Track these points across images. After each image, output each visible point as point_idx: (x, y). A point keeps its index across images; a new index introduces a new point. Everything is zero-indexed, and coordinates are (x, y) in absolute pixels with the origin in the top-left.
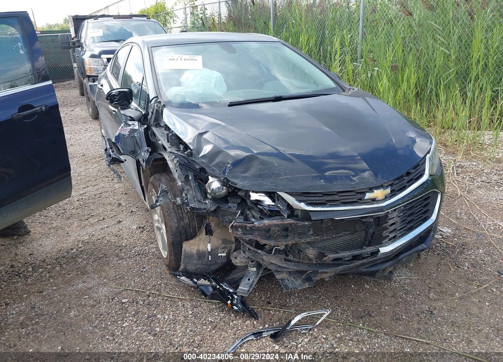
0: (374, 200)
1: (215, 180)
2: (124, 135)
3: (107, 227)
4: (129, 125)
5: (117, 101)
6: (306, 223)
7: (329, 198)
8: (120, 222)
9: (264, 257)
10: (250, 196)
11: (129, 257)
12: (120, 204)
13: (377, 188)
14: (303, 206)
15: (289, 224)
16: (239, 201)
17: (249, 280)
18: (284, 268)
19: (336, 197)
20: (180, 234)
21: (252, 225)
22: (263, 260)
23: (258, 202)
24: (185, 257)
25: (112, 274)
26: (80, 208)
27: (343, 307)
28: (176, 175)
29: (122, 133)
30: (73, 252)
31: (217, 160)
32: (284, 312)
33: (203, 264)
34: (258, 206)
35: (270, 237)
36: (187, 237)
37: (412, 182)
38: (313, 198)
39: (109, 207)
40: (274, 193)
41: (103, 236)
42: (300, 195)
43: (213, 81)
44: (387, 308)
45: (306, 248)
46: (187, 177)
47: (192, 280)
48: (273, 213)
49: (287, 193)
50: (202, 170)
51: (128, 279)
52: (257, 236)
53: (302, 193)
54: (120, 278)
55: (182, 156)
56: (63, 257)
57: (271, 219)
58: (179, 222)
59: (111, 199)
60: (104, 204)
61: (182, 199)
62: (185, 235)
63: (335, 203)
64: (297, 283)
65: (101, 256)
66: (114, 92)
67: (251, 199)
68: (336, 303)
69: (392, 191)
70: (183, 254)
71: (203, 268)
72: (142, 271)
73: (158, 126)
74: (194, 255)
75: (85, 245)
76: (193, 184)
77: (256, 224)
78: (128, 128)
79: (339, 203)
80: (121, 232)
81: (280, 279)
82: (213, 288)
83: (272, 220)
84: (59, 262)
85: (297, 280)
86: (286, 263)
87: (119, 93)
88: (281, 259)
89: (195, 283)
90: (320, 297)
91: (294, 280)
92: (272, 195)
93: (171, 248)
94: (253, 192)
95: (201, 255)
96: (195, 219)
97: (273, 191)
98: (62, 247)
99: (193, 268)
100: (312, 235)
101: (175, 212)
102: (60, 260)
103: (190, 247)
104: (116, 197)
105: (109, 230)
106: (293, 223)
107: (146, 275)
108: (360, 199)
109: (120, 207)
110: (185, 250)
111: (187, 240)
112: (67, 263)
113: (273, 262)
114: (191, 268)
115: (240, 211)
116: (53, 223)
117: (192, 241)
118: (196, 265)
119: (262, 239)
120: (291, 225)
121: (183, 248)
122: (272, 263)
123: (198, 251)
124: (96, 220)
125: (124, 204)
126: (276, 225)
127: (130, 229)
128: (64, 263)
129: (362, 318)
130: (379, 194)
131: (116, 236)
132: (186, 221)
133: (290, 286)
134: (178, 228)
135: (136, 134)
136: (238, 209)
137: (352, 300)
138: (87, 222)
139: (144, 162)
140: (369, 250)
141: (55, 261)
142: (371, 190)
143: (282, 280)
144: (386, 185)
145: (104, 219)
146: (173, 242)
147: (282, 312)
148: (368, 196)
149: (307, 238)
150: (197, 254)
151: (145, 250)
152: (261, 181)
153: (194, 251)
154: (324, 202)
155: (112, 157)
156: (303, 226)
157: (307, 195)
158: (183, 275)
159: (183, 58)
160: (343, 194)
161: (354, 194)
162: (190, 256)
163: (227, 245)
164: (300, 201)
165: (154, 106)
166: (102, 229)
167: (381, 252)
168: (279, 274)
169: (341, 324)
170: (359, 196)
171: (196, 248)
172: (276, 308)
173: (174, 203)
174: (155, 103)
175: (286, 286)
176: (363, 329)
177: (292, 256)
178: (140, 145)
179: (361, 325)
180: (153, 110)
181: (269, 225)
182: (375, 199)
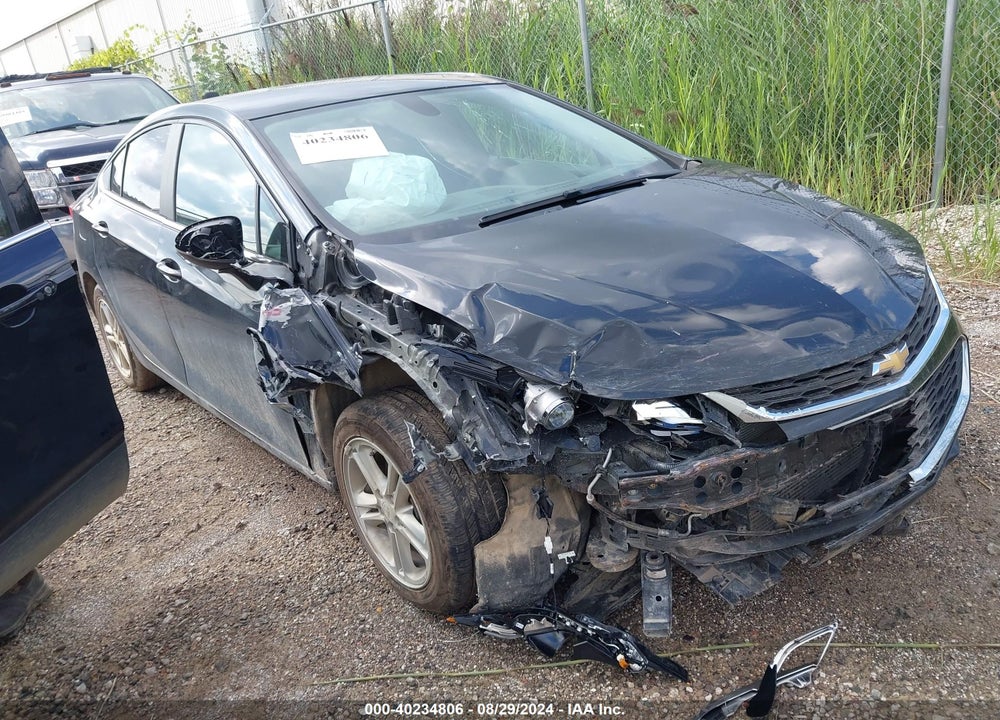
0: (887, 376)
1: (545, 390)
2: (279, 324)
3: (218, 544)
4: (286, 299)
5: (210, 250)
6: (775, 451)
7: (809, 386)
8: (241, 526)
9: (683, 543)
10: (634, 413)
11: (314, 605)
12: (219, 486)
13: (888, 348)
14: (764, 414)
15: (742, 459)
16: (603, 427)
17: (659, 599)
18: (731, 556)
19: (820, 383)
20: (467, 529)
21: (667, 476)
22: (679, 549)
23: (654, 423)
24: (484, 579)
25: (295, 653)
26: (124, 513)
27: (841, 611)
28: (435, 396)
29: (273, 319)
30: (166, 620)
31: (541, 344)
32: (733, 650)
33: (527, 586)
34: (652, 431)
35: (703, 494)
36: (480, 532)
37: (929, 325)
38: (778, 393)
39: (196, 498)
40: (692, 397)
41: (219, 566)
42: (752, 392)
43: (422, 177)
44: (924, 592)
45: (775, 504)
46: (464, 395)
47: (511, 626)
48: (700, 441)
49: (722, 391)
50: (507, 372)
51: (340, 656)
52: (679, 500)
53: (754, 386)
54: (319, 657)
55: (449, 348)
56: (148, 640)
57: (704, 454)
58: (458, 501)
59: (191, 478)
60: (179, 493)
61: (460, 447)
62: (475, 528)
63: (821, 396)
64: (746, 584)
65: (244, 616)
66: (197, 231)
67: (639, 418)
68: (821, 605)
69: (910, 349)
70: (477, 572)
71: (527, 594)
72: (363, 631)
73: (335, 292)
74: (503, 571)
75: (188, 599)
76: (483, 407)
77: (676, 472)
78: (284, 305)
79: (828, 393)
80: (257, 549)
81: (710, 583)
82: (565, 636)
83: (707, 457)
84: (146, 654)
85: (744, 577)
86: (733, 546)
87: (212, 232)
88: (720, 539)
89: (520, 631)
90: (780, 600)
91: (739, 578)
92: (688, 401)
93: (449, 563)
94: (639, 402)
95: (519, 566)
96: (490, 487)
97: (691, 392)
98: (131, 614)
99: (505, 599)
100: (785, 472)
101: (446, 480)
102: (146, 648)
103: (490, 554)
104: (199, 472)
105: (226, 549)
106: (750, 456)
107: (377, 637)
108: (863, 378)
109: (224, 493)
110: (482, 563)
111: (482, 538)
112: (168, 650)
113: (704, 549)
114: (501, 600)
115: (610, 451)
116: (74, 562)
117: (495, 539)
118: (513, 592)
119: (690, 503)
120: (746, 460)
121: (477, 560)
122: (702, 553)
123: (512, 557)
124: (182, 534)
125: (226, 484)
126: (718, 468)
127: (274, 537)
128: (161, 654)
129: (893, 626)
130: (892, 359)
131: (253, 560)
132: (473, 494)
133: (737, 592)
134: (458, 514)
135: (310, 318)
136: (604, 447)
137: (847, 591)
138: (160, 542)
139: (353, 377)
140: (891, 481)
141: (135, 655)
142: (878, 355)
143: (714, 582)
144: (898, 339)
145: (199, 527)
146: (453, 551)
147: (728, 651)
148: (877, 368)
149: (778, 482)
150: (509, 565)
151: (342, 578)
152: (660, 376)
153: (504, 561)
154: (799, 397)
155: (292, 379)
156: (772, 457)
157: (764, 389)
158: (489, 621)
159: (336, 136)
160: (832, 374)
161: (851, 369)
162: (495, 574)
163: (565, 533)
164: (756, 405)
165: (320, 249)
166: (207, 551)
167: (916, 480)
168: (703, 572)
169: (863, 649)
170: (860, 371)
171: (506, 553)
172: (710, 647)
173: (444, 461)
174: (320, 241)
175: (729, 595)
176: (911, 648)
177: (745, 527)
178: (329, 341)
179: (901, 641)
180: (317, 257)
181: (704, 470)
182: (889, 372)
